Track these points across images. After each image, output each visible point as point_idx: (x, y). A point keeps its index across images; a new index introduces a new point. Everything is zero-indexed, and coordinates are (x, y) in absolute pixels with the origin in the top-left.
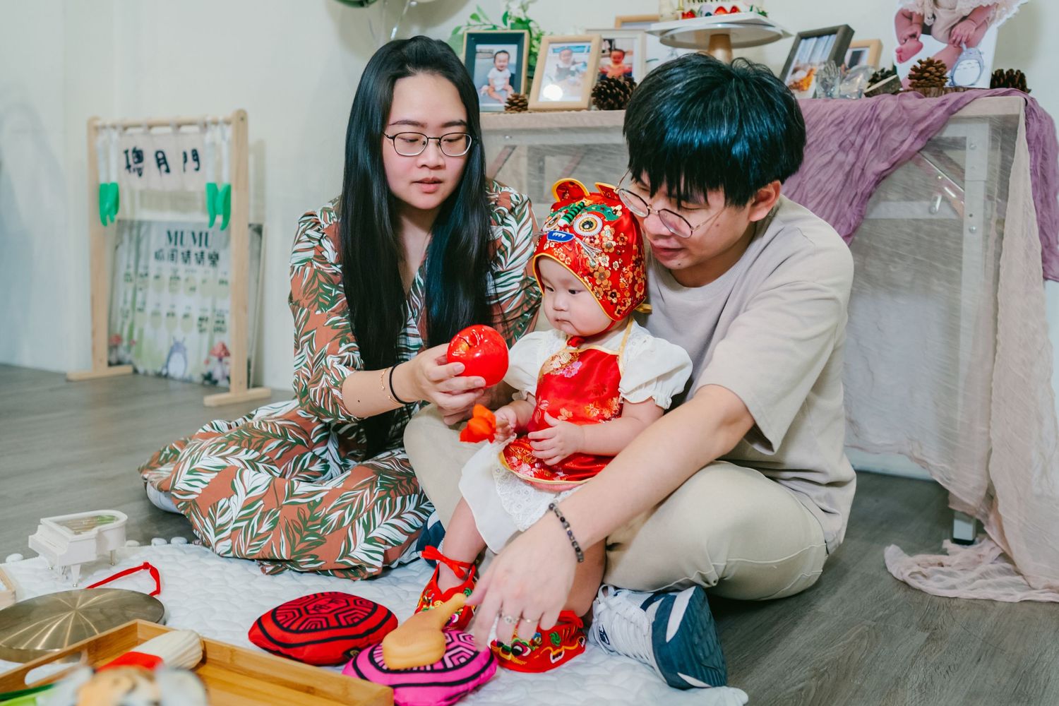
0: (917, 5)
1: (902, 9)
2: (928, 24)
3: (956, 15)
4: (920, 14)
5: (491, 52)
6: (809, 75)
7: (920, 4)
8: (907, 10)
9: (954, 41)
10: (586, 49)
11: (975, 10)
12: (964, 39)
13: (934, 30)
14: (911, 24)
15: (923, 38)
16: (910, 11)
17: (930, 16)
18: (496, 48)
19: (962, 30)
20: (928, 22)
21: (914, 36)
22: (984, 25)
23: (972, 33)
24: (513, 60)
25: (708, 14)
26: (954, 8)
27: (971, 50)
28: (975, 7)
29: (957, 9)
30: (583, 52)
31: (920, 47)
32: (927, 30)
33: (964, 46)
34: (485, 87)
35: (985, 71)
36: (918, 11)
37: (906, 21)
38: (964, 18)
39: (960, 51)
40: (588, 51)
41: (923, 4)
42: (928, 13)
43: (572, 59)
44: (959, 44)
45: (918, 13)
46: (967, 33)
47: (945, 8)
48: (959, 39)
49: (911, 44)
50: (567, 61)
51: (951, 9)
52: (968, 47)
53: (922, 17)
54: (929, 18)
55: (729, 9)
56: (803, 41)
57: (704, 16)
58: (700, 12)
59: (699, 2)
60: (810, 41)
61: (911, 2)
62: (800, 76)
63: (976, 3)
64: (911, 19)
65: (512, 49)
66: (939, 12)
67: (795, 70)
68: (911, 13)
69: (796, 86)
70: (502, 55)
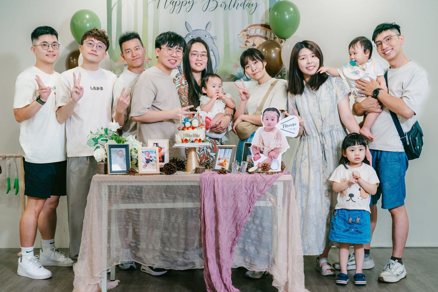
2: (262, 151)
3: (270, 149)
5: (116, 151)
6: (225, 161)
7: (259, 145)
8: (255, 146)
9: (270, 157)
10: (154, 152)
11: (275, 148)
12: (273, 156)
13: (264, 152)
14: (257, 150)
15: (261, 154)
17: (262, 148)
18: (118, 149)
19: (272, 154)
20: (262, 150)
21: (258, 153)
22: (278, 153)
23: (275, 155)
24: (125, 154)
25: (192, 142)
26: (269, 147)
27: (275, 160)
28: (275, 147)
29: (270, 147)
30: (153, 153)
31: (260, 157)
32: (262, 152)
33: (273, 158)
34: (116, 164)
35: (279, 166)
36: (258, 146)
38: (272, 150)
39: (272, 160)
40: (155, 153)
42: (262, 147)
43: (150, 155)
44: (272, 158)
46: (273, 155)
47: (266, 147)
48: (271, 156)
49: (257, 156)
50: (148, 156)
52: (274, 159)
53: (260, 148)
55: (198, 140)
56: (220, 149)
57: (191, 142)
58: (190, 140)
59: (189, 137)
60: (222, 149)
61: (256, 143)
62: (222, 161)
63: (275, 146)
64: (256, 148)
65: (124, 150)
66: (265, 148)
67: (219, 159)
68: (256, 147)
69: (221, 164)
70: (120, 152)
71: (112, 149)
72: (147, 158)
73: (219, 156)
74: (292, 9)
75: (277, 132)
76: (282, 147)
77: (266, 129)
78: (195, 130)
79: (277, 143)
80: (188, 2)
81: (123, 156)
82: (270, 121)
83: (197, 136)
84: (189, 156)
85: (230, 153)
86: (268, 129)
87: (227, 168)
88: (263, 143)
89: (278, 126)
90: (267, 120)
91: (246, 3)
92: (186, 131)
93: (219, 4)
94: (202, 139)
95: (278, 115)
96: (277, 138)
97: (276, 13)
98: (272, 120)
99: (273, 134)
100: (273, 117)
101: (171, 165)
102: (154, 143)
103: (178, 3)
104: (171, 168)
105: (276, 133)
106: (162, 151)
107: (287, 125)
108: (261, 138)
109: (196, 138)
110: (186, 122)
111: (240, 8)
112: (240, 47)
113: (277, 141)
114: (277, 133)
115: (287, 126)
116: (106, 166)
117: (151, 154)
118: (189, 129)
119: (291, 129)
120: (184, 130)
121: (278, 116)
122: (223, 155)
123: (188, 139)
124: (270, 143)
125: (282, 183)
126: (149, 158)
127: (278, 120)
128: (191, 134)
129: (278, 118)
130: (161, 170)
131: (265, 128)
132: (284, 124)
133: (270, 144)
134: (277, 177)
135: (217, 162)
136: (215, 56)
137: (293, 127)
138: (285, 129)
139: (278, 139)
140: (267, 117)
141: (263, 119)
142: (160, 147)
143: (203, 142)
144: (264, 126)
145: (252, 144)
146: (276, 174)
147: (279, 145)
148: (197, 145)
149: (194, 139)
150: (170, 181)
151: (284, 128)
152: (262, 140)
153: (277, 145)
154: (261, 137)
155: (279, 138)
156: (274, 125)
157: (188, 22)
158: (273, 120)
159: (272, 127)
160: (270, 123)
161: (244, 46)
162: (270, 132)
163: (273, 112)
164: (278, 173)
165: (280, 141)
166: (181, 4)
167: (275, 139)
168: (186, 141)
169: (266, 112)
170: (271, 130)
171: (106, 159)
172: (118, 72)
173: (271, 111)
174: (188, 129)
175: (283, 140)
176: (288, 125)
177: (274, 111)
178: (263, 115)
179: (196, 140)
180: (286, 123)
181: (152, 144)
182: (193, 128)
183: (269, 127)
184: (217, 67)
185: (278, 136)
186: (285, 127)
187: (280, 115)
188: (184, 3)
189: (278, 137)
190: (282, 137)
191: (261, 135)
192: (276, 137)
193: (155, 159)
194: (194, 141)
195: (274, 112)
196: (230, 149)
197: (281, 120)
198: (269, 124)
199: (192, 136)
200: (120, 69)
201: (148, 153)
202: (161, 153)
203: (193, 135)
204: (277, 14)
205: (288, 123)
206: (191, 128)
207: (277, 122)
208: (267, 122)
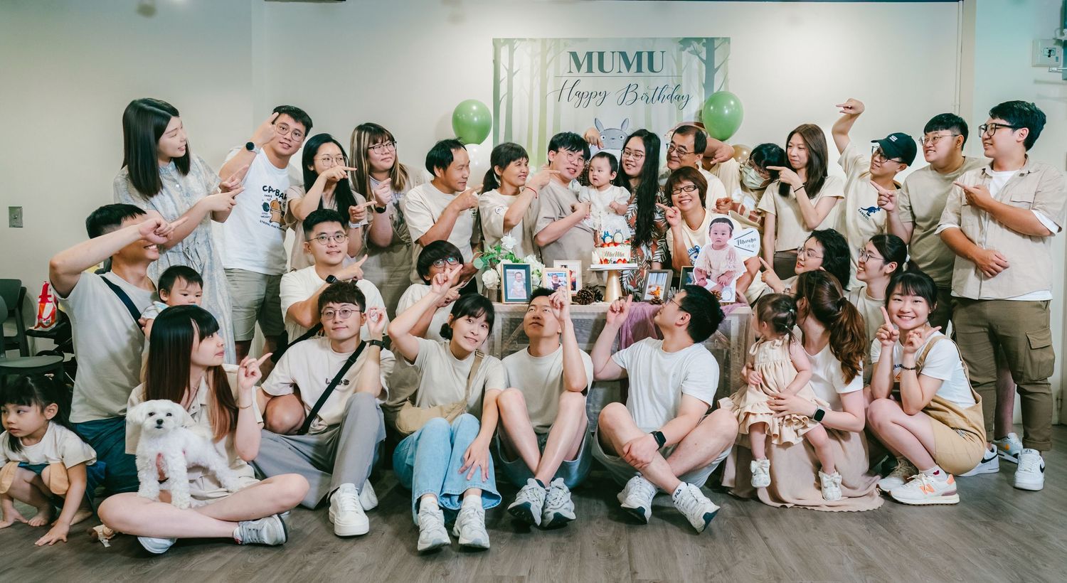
0: (703, 267)
1: (697, 267)
3: (719, 273)
5: (513, 273)
6: (657, 290)
7: (705, 267)
8: (699, 269)
9: (720, 283)
11: (727, 272)
12: (724, 283)
13: (711, 277)
14: (702, 274)
15: (707, 280)
16: (701, 269)
18: (516, 271)
19: (723, 279)
20: (709, 274)
21: (703, 279)
22: (731, 278)
23: (727, 280)
24: (524, 277)
25: (614, 262)
27: (727, 287)
29: (720, 270)
31: (706, 283)
32: (708, 277)
33: (724, 285)
34: (512, 290)
36: (704, 270)
37: (699, 273)
38: (723, 275)
39: (723, 287)
42: (708, 271)
43: (558, 280)
44: (722, 284)
46: (725, 280)
47: (715, 270)
48: (722, 282)
49: (702, 282)
50: (556, 280)
51: (717, 270)
53: (706, 272)
55: (623, 260)
58: (611, 260)
59: (610, 256)
60: (654, 274)
61: (701, 266)
62: (653, 289)
63: (727, 269)
65: (523, 271)
66: (713, 271)
67: (650, 287)
69: (652, 293)
70: (519, 275)
71: (507, 270)
72: (554, 282)
74: (732, 103)
75: (730, 250)
76: (736, 269)
77: (714, 246)
78: (619, 246)
79: (729, 265)
80: (598, 93)
81: (522, 280)
82: (720, 236)
83: (622, 255)
84: (610, 282)
86: (717, 246)
87: (661, 297)
88: (711, 266)
89: (731, 243)
90: (717, 234)
91: (675, 95)
92: (606, 248)
93: (639, 96)
94: (628, 260)
95: (730, 227)
96: (730, 258)
97: (712, 108)
98: (723, 234)
99: (724, 253)
100: (725, 231)
101: (587, 292)
103: (586, 94)
104: (588, 296)
105: (727, 253)
106: (573, 275)
108: (708, 258)
109: (620, 258)
111: (667, 101)
113: (729, 262)
114: (730, 252)
115: (743, 242)
116: (499, 292)
117: (559, 278)
119: (749, 246)
120: (603, 248)
123: (609, 258)
124: (720, 265)
125: (737, 318)
126: (557, 283)
127: (731, 234)
128: (613, 253)
129: (731, 231)
130: (574, 298)
131: (712, 245)
133: (719, 267)
134: (731, 310)
135: (647, 290)
137: (751, 244)
138: (741, 246)
139: (731, 260)
140: (716, 231)
141: (710, 233)
143: (628, 262)
144: (712, 243)
145: (695, 266)
146: (729, 305)
147: (733, 267)
148: (620, 266)
149: (616, 259)
150: (585, 314)
152: (708, 262)
153: (729, 267)
155: (733, 258)
156: (725, 240)
157: (599, 118)
159: (721, 244)
160: (721, 238)
162: (720, 251)
163: (723, 223)
164: (732, 303)
165: (733, 262)
166: (589, 96)
167: (727, 259)
168: (606, 261)
169: (714, 224)
170: (722, 247)
171: (500, 283)
173: (721, 223)
175: (737, 261)
178: (711, 229)
179: (620, 260)
180: (741, 239)
181: (559, 267)
182: (616, 244)
185: (731, 255)
186: (741, 243)
187: (733, 228)
188: (594, 94)
190: (736, 257)
191: (707, 255)
192: (728, 257)
193: (565, 285)
194: (617, 261)
198: (719, 240)
199: (614, 255)
201: (555, 276)
204: (714, 108)
205: (744, 239)
206: (613, 245)
207: (730, 237)
208: (716, 237)
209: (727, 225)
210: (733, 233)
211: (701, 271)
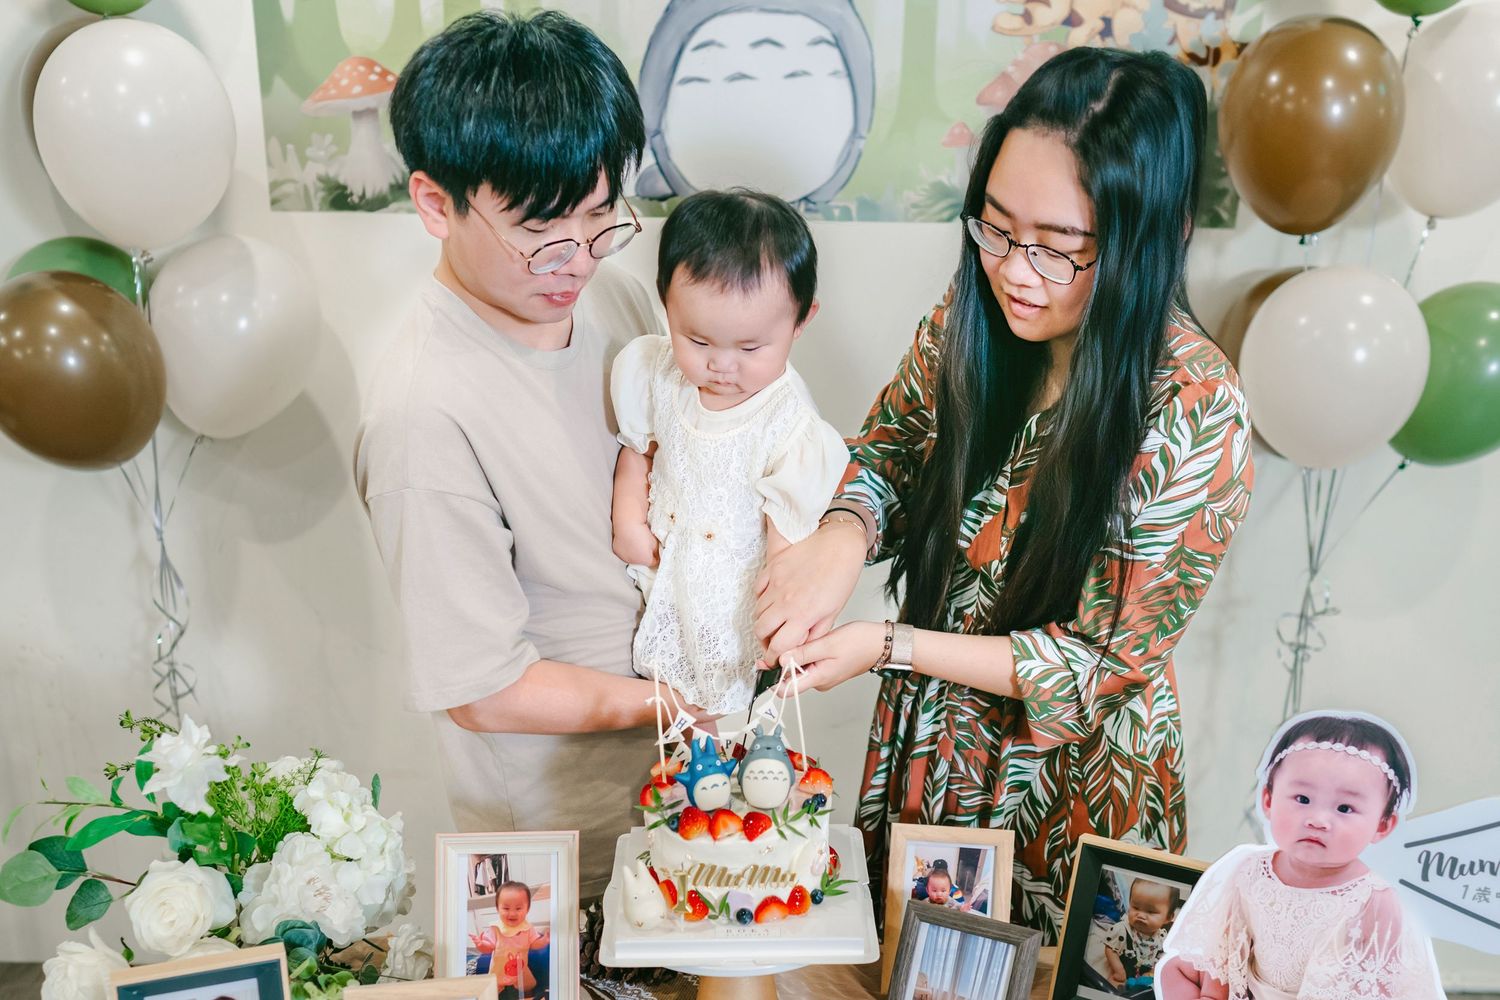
0: (1212, 960)
1: (1177, 958)
4: (1218, 981)
7: (1219, 962)
8: (1191, 965)
16: (1196, 969)
17: (1243, 992)
25: (742, 916)
26: (1296, 992)
36: (1214, 973)
37: (1190, 988)
41: (1226, 963)
45: (1213, 978)
51: (1286, 991)
53: (1227, 991)
54: (1238, 995)
55: (784, 896)
56: (925, 927)
57: (733, 916)
58: (724, 906)
59: (719, 885)
60: (944, 933)
61: (1199, 952)
64: (1199, 985)
65: (247, 989)
66: (1264, 992)
68: (1199, 972)
73: (921, 975)
75: (1371, 900)
77: (1285, 866)
78: (767, 836)
79: (1357, 974)
82: (1324, 815)
83: (778, 876)
85: (995, 970)
86: (1300, 867)
88: (1252, 961)
89: (1385, 861)
90: (1305, 800)
92: (700, 842)
94: (811, 884)
95: (1391, 774)
96: (1365, 941)
98: (1344, 809)
99: (1334, 908)
100: (1354, 789)
102: (481, 858)
105: (1354, 910)
106: (535, 914)
107: (1454, 861)
108: (1244, 918)
109: (768, 890)
110: (704, 774)
112: (993, 28)
113: (1359, 957)
114: (1367, 906)
115: (1454, 868)
118: (723, 833)
119: (1483, 894)
120: (686, 838)
121: (1396, 783)
122: (949, 974)
123: (712, 893)
124: (1304, 964)
127: (1388, 812)
128: (735, 869)
129: (1392, 801)
131: (1276, 855)
132: (1434, 848)
133: (1301, 975)
136: (850, 75)
138: (1437, 884)
139: (1372, 951)
140: (1302, 783)
141: (1269, 789)
142: (520, 886)
143: (816, 898)
144: (1272, 846)
147: (1376, 990)
149: (752, 896)
151: (1425, 877)
152: (1243, 938)
153: (1356, 987)
154: (1238, 915)
155: (1381, 940)
156: (1351, 846)
158: (1349, 815)
159: (1331, 858)
160: (1328, 826)
161: (1018, 22)
162: (1316, 891)
163: (1352, 750)
165: (1381, 961)
167: (1348, 940)
169: (1299, 746)
170: (1326, 875)
172: (322, 153)
173: (1339, 746)
174: (712, 831)
175: (1406, 960)
176: (1464, 860)
177: (1361, 745)
178: (1276, 766)
179: (769, 902)
180: (1449, 848)
182: (754, 824)
183: (1314, 856)
184: (861, 137)
185: (1375, 930)
186: (1440, 872)
187: (1404, 784)
189: (1374, 936)
190: (1402, 939)
191: (1240, 903)
192: (1356, 933)
194: (753, 911)
195: (1364, 754)
196: (1002, 945)
197: (1408, 818)
198: (1314, 834)
199: (744, 880)
200: (329, 138)
202: (523, 928)
203: (748, 874)
205: (1464, 850)
206: (734, 826)
207: (1383, 827)
208: (1301, 816)
209: (1374, 761)
210: (1402, 809)
211: (1197, 981)
